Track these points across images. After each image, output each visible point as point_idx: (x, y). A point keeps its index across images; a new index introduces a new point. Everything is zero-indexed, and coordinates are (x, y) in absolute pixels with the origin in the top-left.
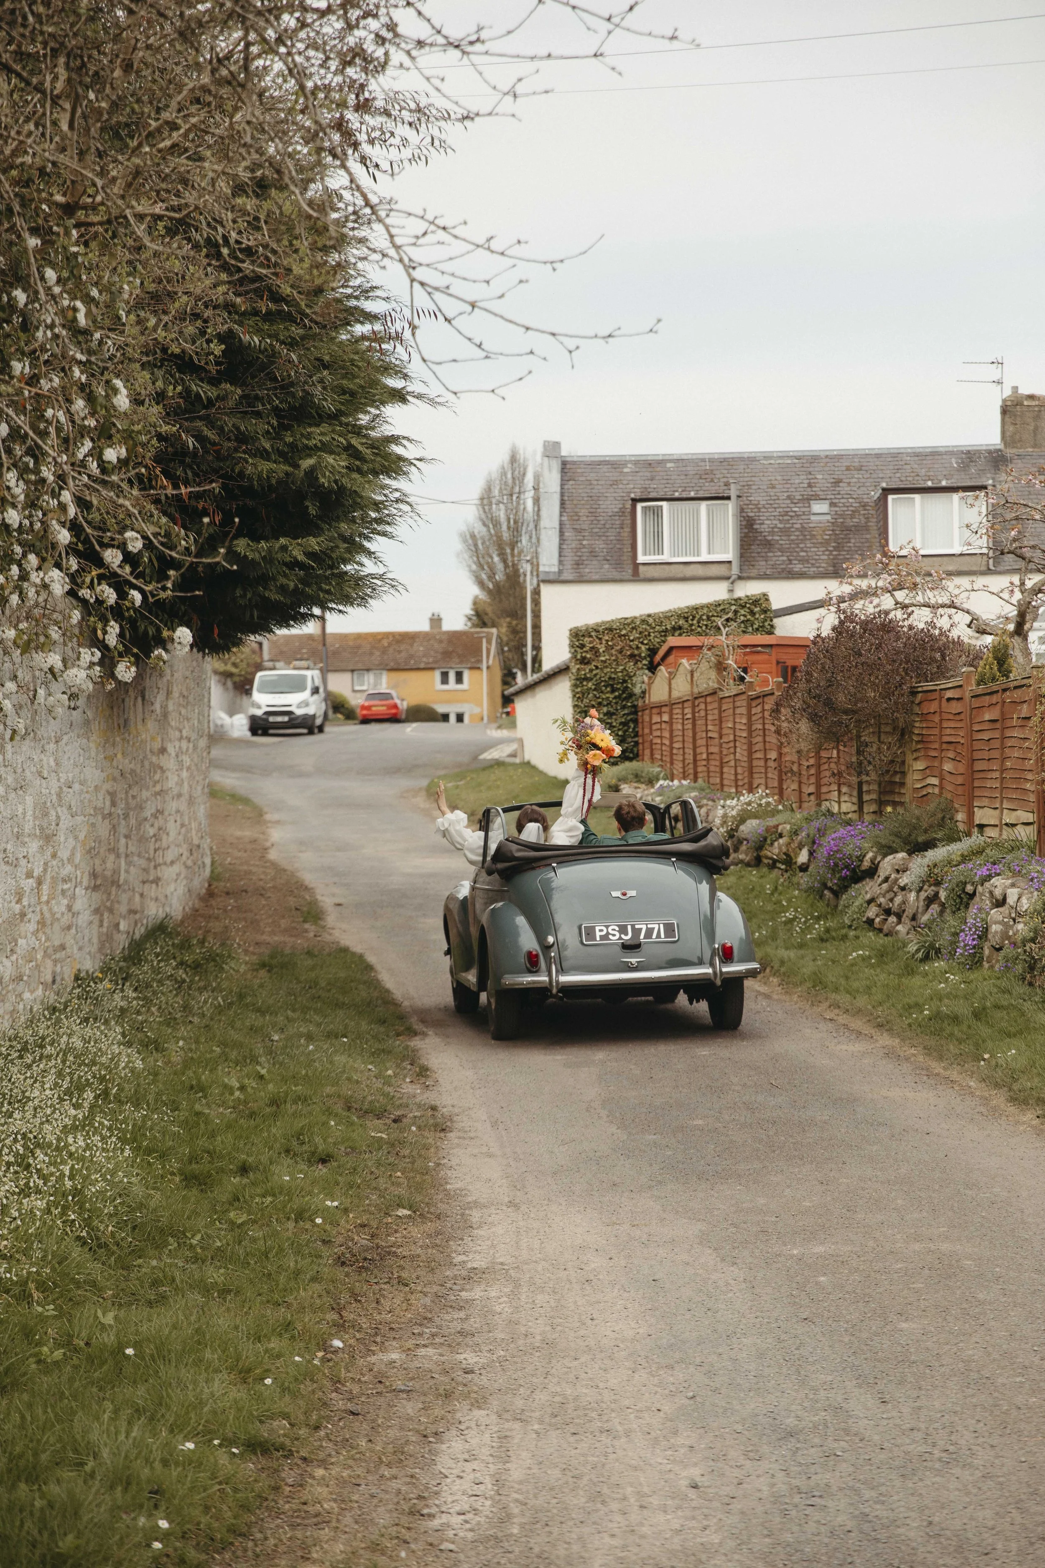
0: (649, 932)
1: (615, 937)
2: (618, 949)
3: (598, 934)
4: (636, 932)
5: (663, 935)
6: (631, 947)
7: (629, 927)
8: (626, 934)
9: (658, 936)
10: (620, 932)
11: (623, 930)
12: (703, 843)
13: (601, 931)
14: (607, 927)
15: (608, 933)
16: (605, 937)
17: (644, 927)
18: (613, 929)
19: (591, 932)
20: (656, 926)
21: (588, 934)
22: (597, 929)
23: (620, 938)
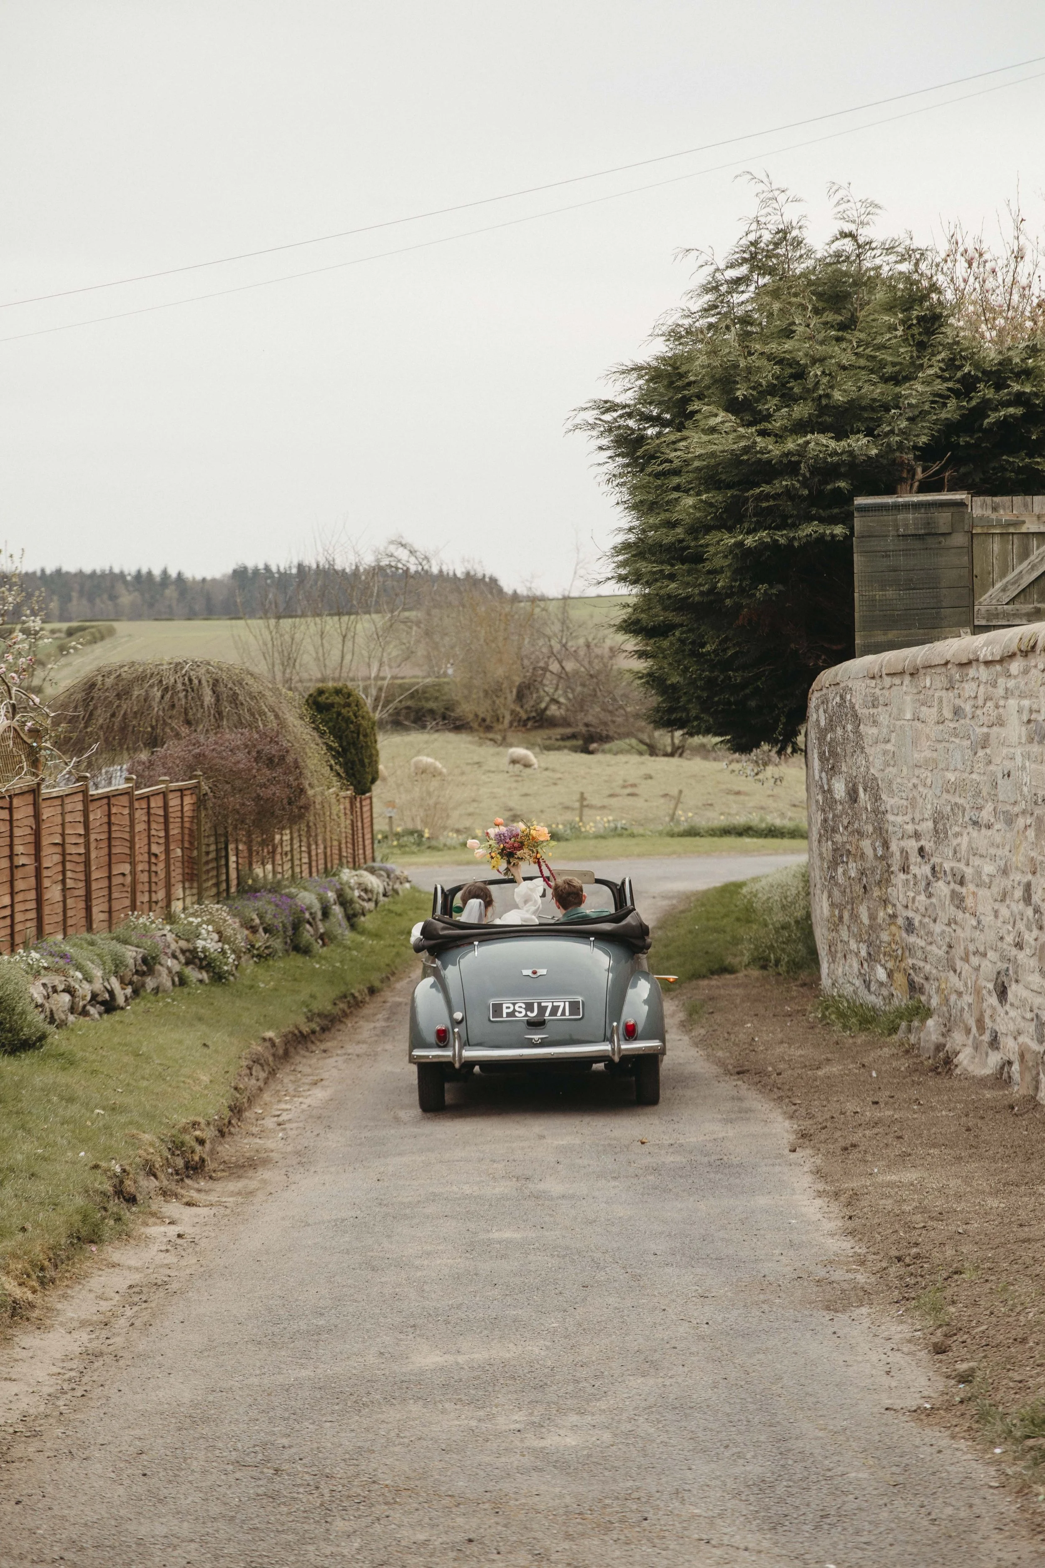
0: (555, 1010)
1: (521, 1015)
2: (524, 1025)
3: (505, 1011)
4: (542, 1009)
5: (567, 1013)
6: (536, 1024)
7: (536, 1005)
8: (532, 1011)
9: (563, 1013)
10: (527, 1009)
11: (529, 1007)
12: (623, 923)
13: (508, 1008)
14: (514, 1004)
15: (514, 1011)
16: (511, 1014)
17: (550, 1005)
18: (520, 1007)
19: (497, 1010)
20: (562, 1004)
21: (495, 1011)
22: (504, 1006)
23: (526, 1015)
